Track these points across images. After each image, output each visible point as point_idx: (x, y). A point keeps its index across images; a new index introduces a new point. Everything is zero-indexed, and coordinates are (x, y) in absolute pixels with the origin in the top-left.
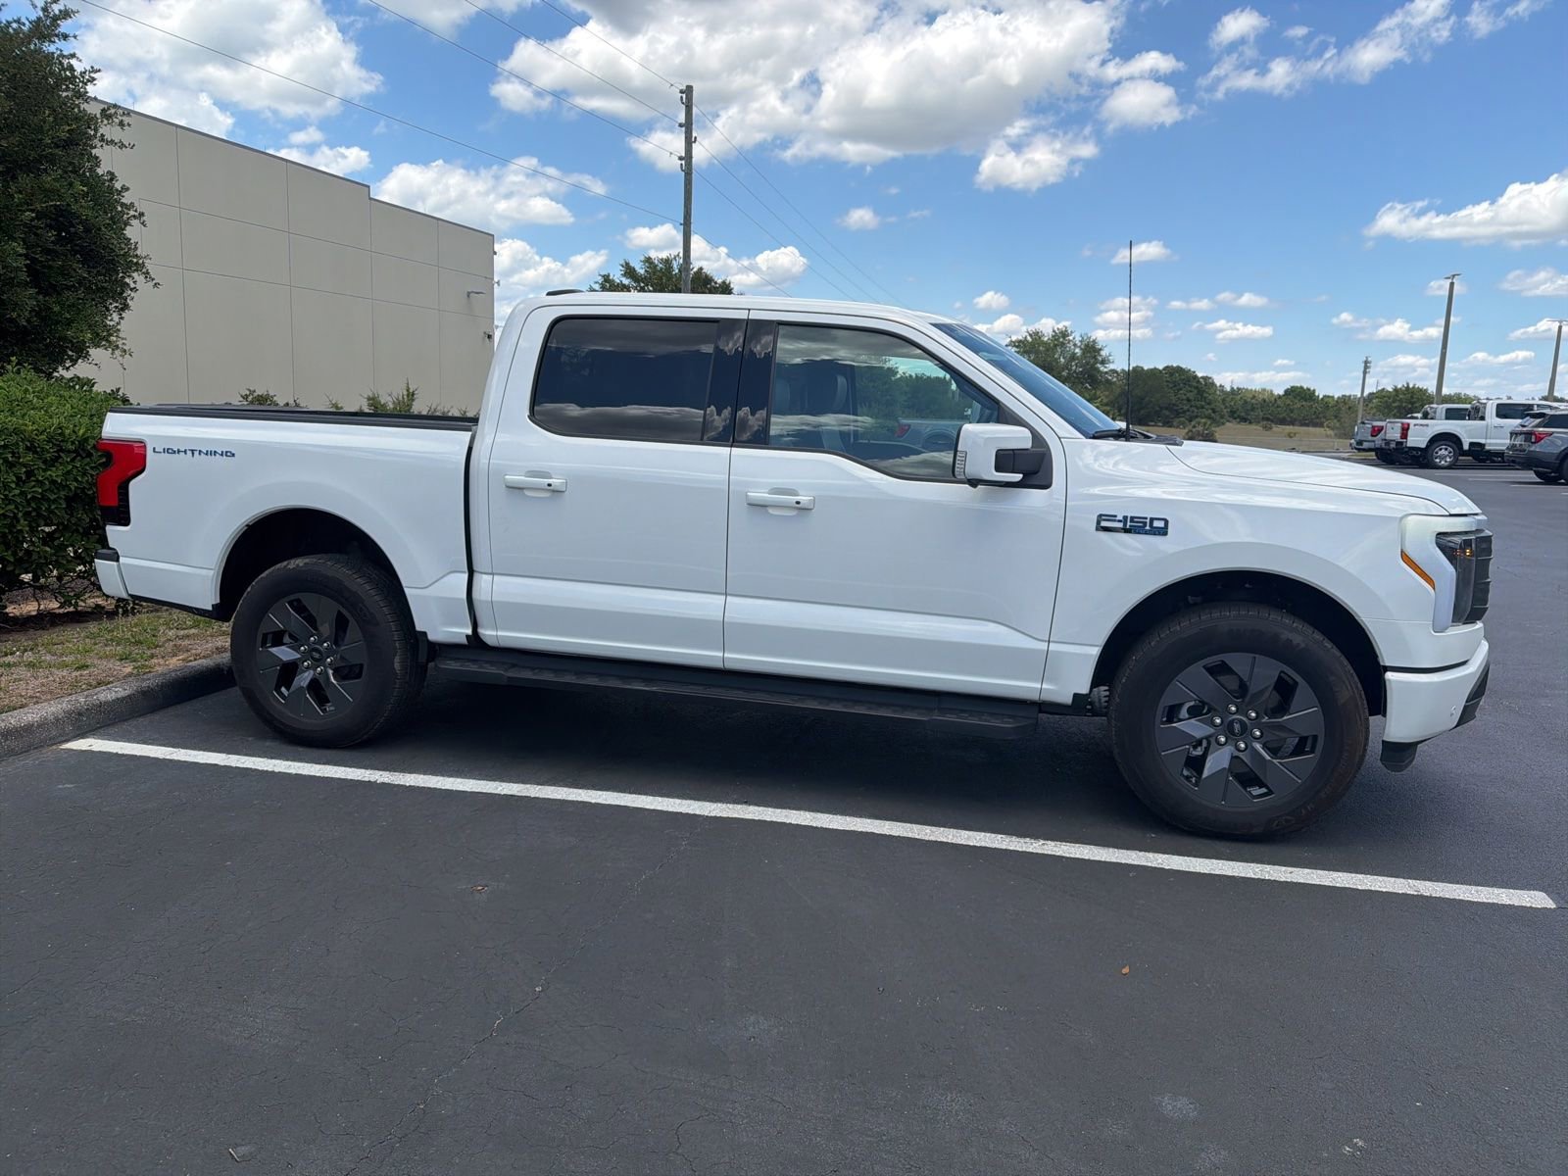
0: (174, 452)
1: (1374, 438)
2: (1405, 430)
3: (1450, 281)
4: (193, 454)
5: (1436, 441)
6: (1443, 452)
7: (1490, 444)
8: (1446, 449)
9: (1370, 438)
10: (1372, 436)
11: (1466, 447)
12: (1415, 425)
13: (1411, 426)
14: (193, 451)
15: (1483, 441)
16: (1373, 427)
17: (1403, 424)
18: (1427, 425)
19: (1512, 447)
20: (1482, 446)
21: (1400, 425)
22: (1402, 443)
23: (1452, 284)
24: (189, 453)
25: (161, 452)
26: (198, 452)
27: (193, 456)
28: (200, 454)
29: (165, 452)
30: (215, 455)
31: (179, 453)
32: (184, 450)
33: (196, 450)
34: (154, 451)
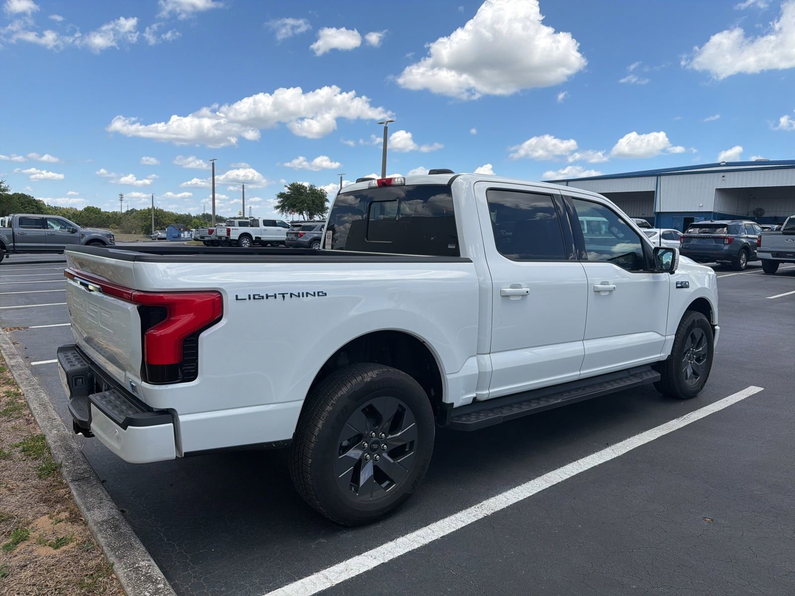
0: (263, 297)
1: (210, 235)
2: (229, 231)
3: (212, 162)
4: (284, 297)
5: (243, 236)
6: (245, 241)
7: (263, 238)
8: (246, 240)
9: (208, 235)
10: (209, 234)
11: (254, 239)
12: (233, 229)
13: (231, 230)
14: (283, 294)
15: (260, 236)
16: (209, 230)
17: (227, 229)
18: (237, 229)
20: (260, 238)
21: (226, 229)
22: (228, 237)
23: (213, 164)
24: (279, 297)
25: (246, 299)
26: (289, 295)
27: (284, 300)
28: (291, 297)
29: (250, 299)
30: (307, 296)
31: (267, 298)
32: (273, 295)
33: (287, 294)
34: (237, 299)
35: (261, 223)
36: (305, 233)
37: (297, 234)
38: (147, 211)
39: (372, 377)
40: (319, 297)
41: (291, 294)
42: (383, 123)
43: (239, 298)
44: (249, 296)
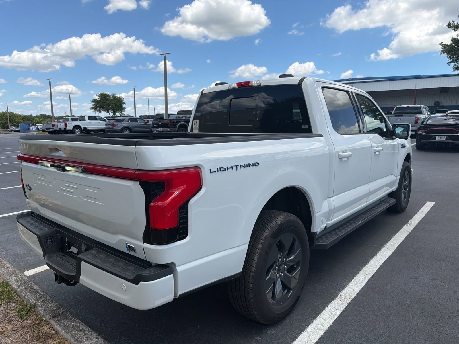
0: (225, 169)
1: (53, 128)
2: (66, 124)
3: (49, 80)
4: (237, 168)
5: (75, 127)
6: (77, 131)
7: (89, 128)
8: (78, 130)
9: (52, 128)
10: (52, 127)
11: (83, 129)
12: (68, 123)
14: (236, 166)
15: (87, 127)
16: (52, 124)
18: (72, 123)
19: (107, 128)
20: (86, 128)
21: (64, 123)
22: (66, 128)
23: (50, 81)
24: (234, 168)
25: (216, 172)
26: (239, 166)
27: (237, 170)
28: (241, 168)
29: (218, 171)
30: (249, 166)
31: (228, 170)
32: (231, 167)
33: (238, 165)
34: (211, 172)
35: (87, 118)
36: (118, 124)
37: (112, 125)
38: (3, 114)
39: (281, 221)
40: (256, 166)
41: (241, 166)
42: (164, 54)
43: (212, 171)
44: (218, 169)
